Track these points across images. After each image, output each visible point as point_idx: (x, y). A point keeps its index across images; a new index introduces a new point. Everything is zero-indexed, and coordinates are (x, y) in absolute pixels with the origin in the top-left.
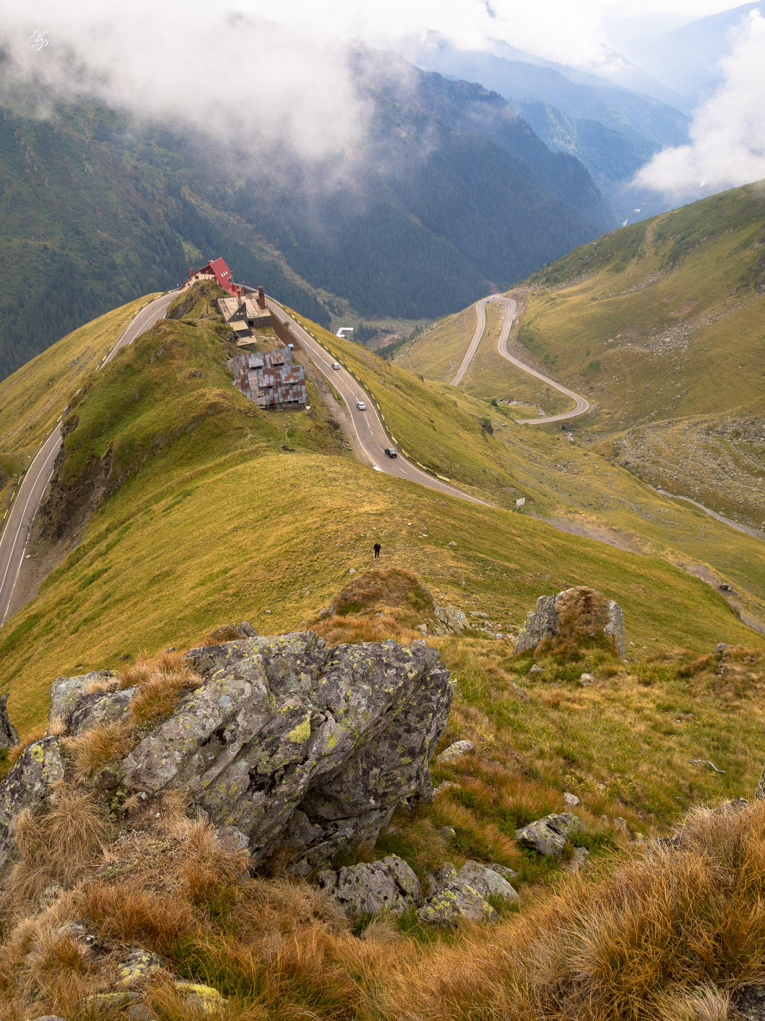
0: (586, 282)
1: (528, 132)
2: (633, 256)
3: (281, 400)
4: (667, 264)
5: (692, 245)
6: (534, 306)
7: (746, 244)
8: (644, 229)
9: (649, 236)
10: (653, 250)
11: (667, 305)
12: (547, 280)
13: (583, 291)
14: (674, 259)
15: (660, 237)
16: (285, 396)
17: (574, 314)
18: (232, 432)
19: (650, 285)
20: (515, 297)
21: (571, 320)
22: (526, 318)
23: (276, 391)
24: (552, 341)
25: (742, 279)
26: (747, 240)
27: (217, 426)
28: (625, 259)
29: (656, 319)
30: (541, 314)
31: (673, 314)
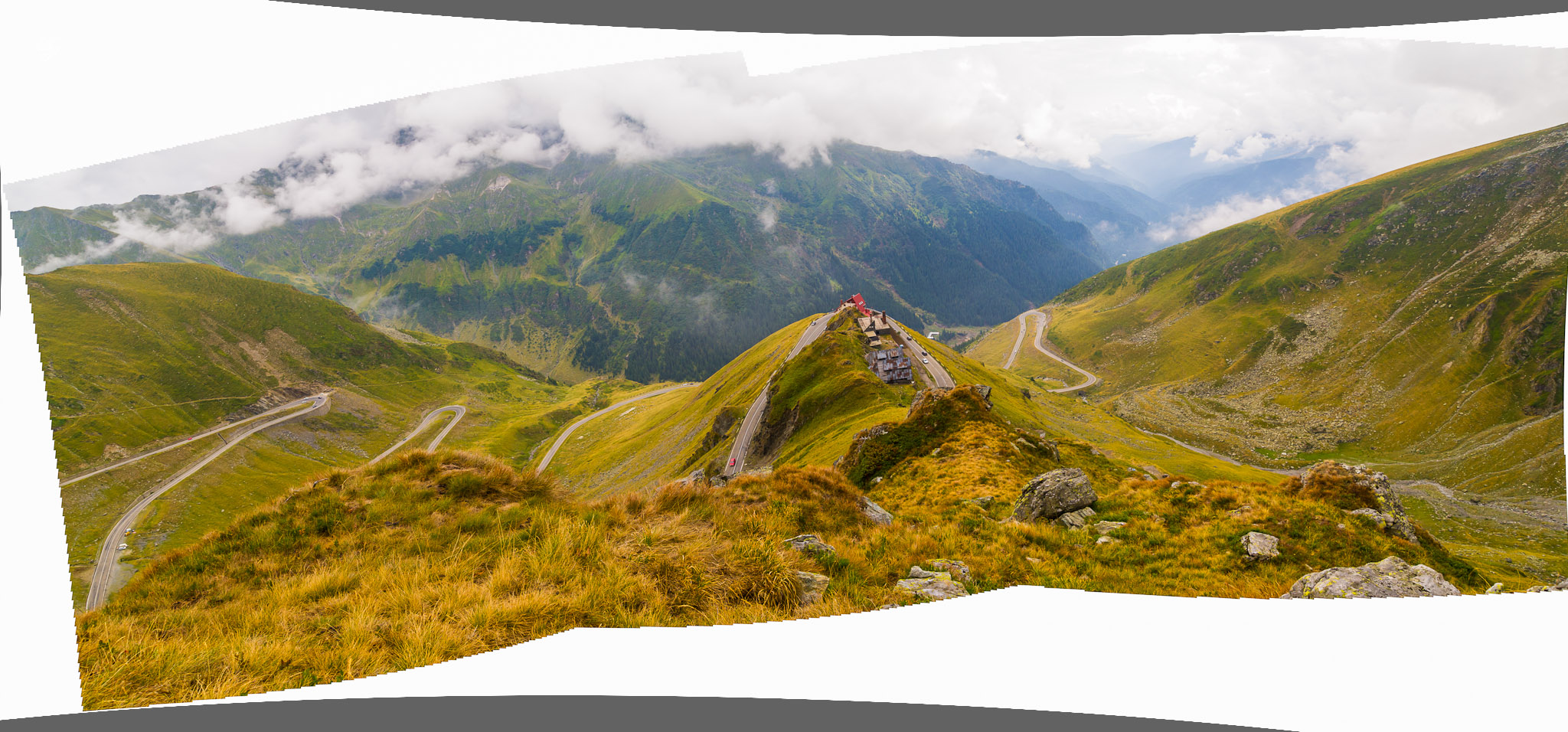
0: (1091, 301)
1: (1051, 209)
2: (1120, 285)
3: (897, 378)
4: (1141, 289)
5: (1156, 278)
6: (1057, 317)
7: (1189, 277)
8: (1126, 268)
9: (1129, 272)
10: (1132, 281)
11: (1143, 315)
12: (1065, 300)
13: (1088, 307)
14: (1145, 286)
15: (1136, 273)
16: (899, 375)
17: (1083, 322)
18: (869, 396)
19: (1132, 302)
20: (1045, 311)
21: (1081, 325)
22: (1052, 325)
23: (894, 372)
24: (1070, 338)
25: (1188, 297)
26: (1190, 274)
27: (860, 392)
28: (1115, 287)
29: (1136, 323)
30: (1062, 322)
31: (1146, 320)
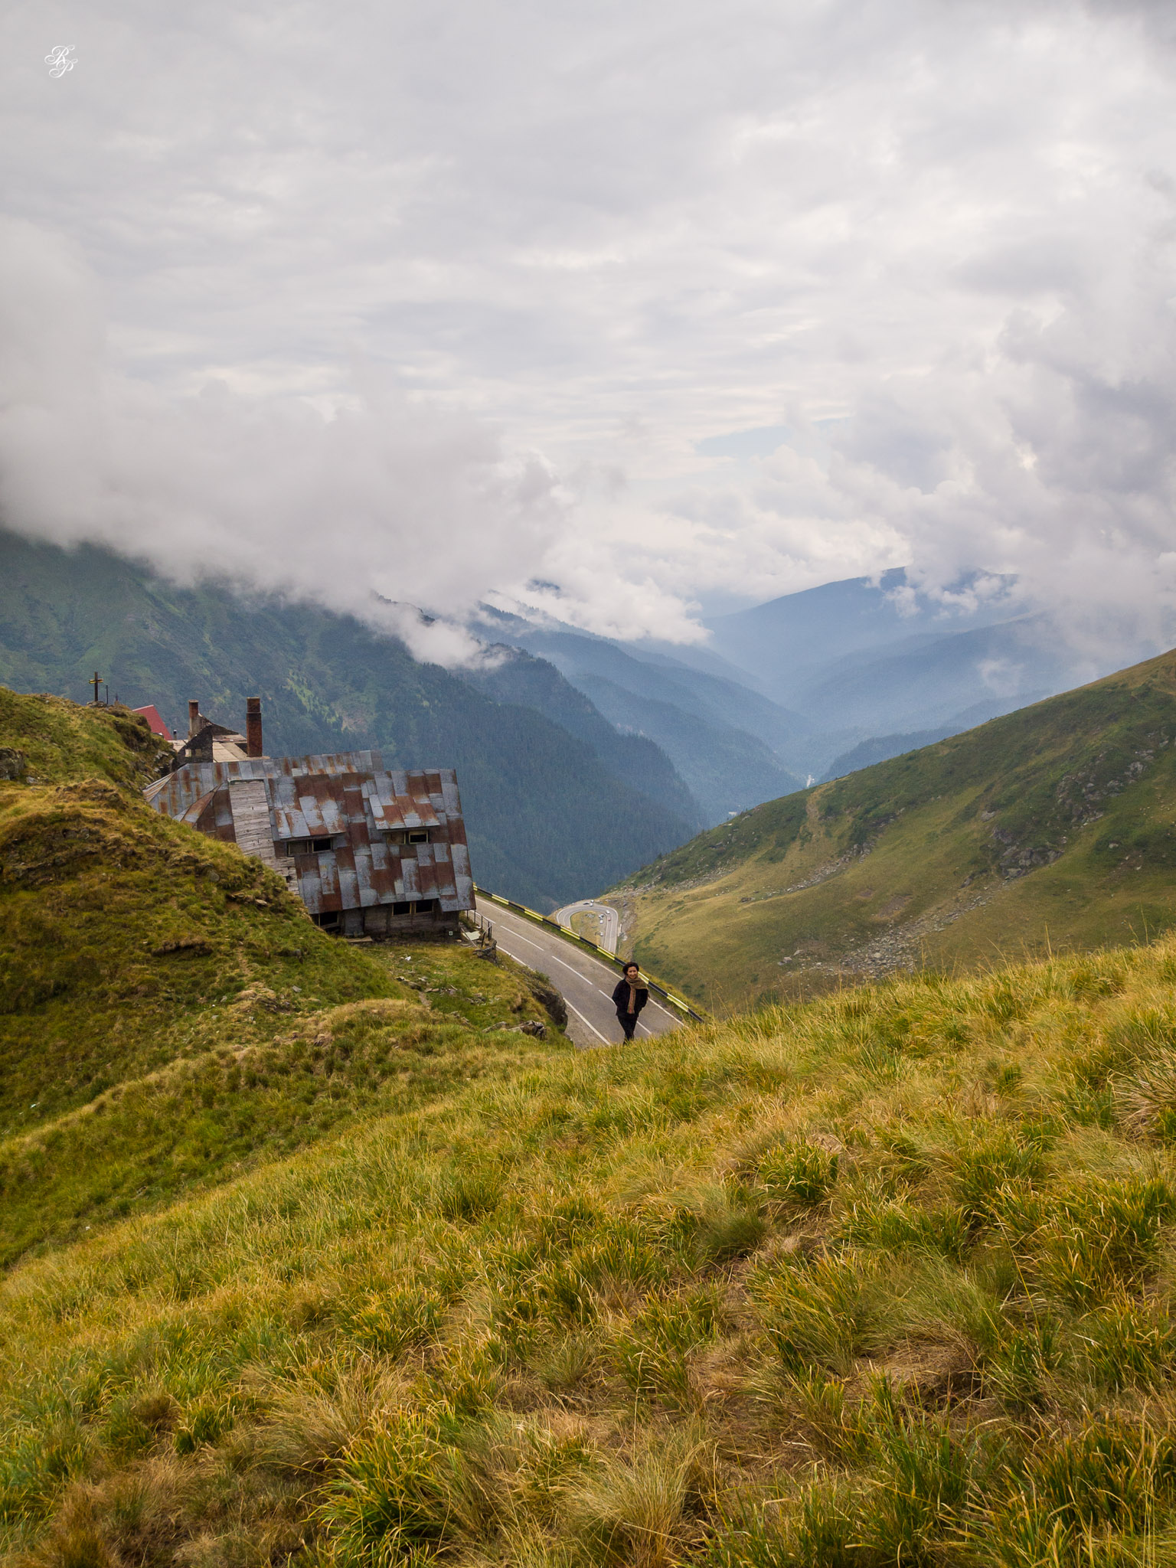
0: (725, 878)
2: (793, 839)
3: (368, 896)
4: (850, 847)
5: (885, 818)
6: (648, 916)
7: (968, 814)
8: (803, 802)
9: (813, 811)
10: (823, 830)
11: (863, 905)
12: (663, 878)
13: (723, 890)
14: (860, 839)
15: (831, 811)
16: (383, 879)
17: (719, 923)
19: (827, 878)
20: (614, 903)
21: (715, 931)
22: (639, 932)
23: (346, 858)
24: (692, 962)
25: (974, 862)
26: (968, 808)
28: (781, 844)
29: (851, 925)
30: (666, 924)
31: (877, 918)
